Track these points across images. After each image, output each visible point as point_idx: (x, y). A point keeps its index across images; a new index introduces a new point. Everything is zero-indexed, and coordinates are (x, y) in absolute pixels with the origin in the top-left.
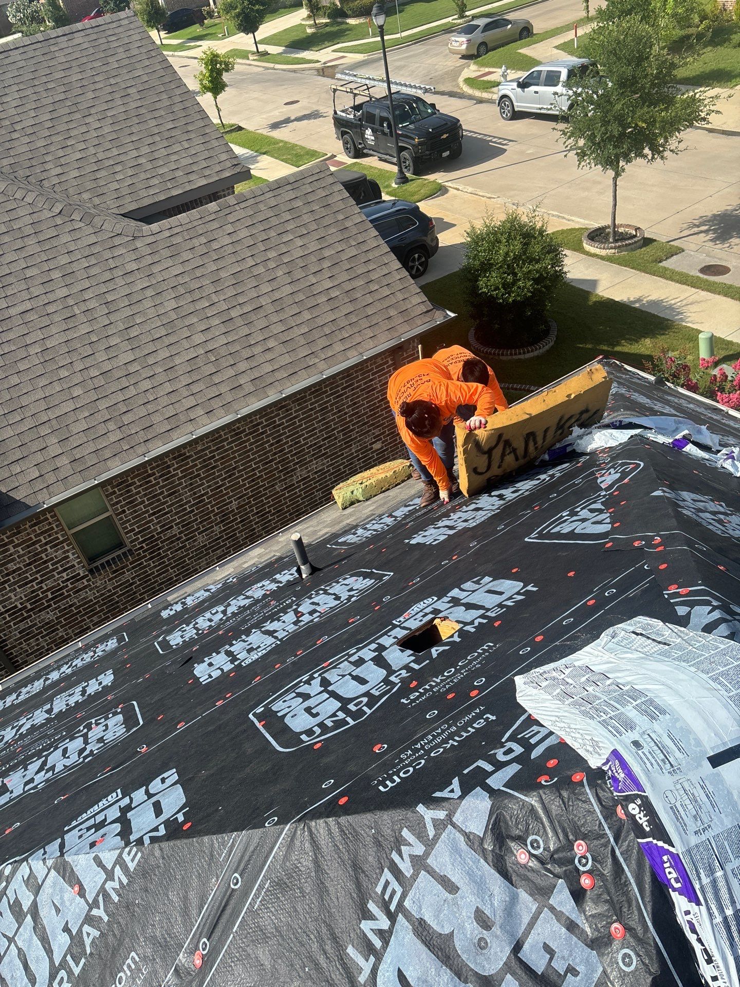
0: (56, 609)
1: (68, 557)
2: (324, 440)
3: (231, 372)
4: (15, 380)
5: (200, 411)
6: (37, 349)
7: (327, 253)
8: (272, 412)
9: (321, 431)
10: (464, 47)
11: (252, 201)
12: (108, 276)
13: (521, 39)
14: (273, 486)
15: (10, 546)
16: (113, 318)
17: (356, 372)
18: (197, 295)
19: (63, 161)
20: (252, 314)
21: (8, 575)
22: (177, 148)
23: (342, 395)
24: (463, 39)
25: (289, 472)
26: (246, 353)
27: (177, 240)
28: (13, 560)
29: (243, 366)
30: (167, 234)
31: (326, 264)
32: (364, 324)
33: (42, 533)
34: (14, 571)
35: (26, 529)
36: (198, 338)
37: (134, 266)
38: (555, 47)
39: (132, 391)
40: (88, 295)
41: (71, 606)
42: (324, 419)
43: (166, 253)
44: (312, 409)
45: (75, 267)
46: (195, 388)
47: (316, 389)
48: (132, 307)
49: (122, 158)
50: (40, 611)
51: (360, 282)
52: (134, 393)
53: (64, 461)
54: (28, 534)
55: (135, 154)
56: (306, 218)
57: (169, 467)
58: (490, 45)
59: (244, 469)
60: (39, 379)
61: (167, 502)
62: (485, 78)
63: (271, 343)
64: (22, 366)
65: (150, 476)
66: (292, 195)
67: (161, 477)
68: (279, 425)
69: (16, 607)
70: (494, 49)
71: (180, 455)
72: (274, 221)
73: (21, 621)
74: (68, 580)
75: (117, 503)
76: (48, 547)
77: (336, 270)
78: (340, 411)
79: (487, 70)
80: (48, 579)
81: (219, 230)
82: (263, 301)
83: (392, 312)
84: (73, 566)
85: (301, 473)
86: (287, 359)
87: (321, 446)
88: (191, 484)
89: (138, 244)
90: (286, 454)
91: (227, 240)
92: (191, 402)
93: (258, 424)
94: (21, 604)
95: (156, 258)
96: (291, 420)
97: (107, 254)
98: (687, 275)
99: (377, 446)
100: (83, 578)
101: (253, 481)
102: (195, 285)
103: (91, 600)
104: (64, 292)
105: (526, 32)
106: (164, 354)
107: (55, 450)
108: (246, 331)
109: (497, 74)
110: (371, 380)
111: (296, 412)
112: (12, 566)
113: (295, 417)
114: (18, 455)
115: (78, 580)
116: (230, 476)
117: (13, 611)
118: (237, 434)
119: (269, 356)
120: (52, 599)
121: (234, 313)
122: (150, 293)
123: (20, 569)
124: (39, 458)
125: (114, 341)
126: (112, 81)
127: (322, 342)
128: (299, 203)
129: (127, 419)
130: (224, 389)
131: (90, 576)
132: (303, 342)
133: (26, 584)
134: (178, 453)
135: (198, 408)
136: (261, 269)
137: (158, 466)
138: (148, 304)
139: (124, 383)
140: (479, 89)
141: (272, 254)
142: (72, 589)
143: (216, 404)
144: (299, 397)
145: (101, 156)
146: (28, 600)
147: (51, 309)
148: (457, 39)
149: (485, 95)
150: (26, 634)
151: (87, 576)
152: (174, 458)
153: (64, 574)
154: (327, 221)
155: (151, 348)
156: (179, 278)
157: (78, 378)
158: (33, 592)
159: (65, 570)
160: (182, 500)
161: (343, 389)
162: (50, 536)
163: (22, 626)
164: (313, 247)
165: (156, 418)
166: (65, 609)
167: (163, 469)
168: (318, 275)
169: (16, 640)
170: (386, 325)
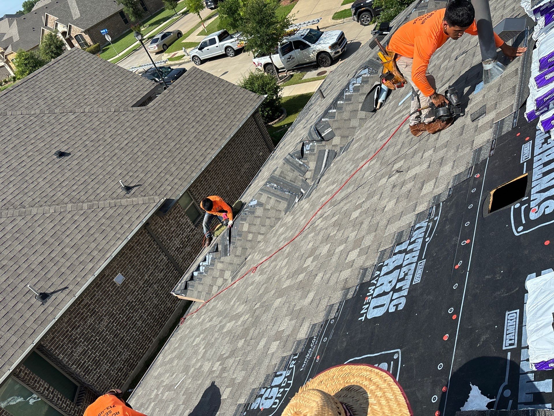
0: (190, 245)
1: (187, 221)
2: (245, 155)
3: (210, 136)
4: (140, 165)
5: (209, 150)
6: (139, 153)
7: (214, 92)
8: (227, 147)
9: (243, 152)
10: (157, 48)
11: (178, 86)
12: (146, 124)
13: (179, 38)
14: (237, 177)
15: (170, 220)
16: (159, 135)
17: (245, 126)
18: (182, 118)
19: (88, 103)
20: (204, 117)
21: (172, 233)
22: (128, 85)
23: (244, 136)
24: (155, 45)
25: (239, 170)
26: (211, 129)
27: (162, 105)
28: (172, 226)
29: (213, 133)
30: (157, 104)
31: (217, 95)
32: (242, 107)
33: (178, 212)
34: (174, 231)
35: (173, 212)
36: (192, 130)
37: (153, 118)
38: (197, 35)
39: (183, 153)
40: (144, 131)
41: (194, 243)
42: (243, 146)
43: (161, 110)
44: (238, 143)
45: (133, 125)
46: (203, 144)
47: (236, 135)
48: (163, 129)
49: (110, 95)
50: (185, 247)
51: (231, 97)
52: (184, 153)
53: (176, 180)
54: (174, 214)
55: (114, 92)
56: (200, 84)
57: (206, 176)
58: (167, 45)
59: (227, 172)
60: (148, 161)
61: (209, 191)
62: (176, 56)
63: (217, 123)
64: (139, 160)
65: (202, 181)
66: (190, 79)
67: (205, 181)
68: (231, 152)
69: (178, 247)
70: (170, 45)
71: (208, 171)
72: (190, 89)
73: (181, 253)
74: (190, 231)
75: (196, 194)
76: (181, 218)
77: (221, 96)
78: (246, 142)
79: (173, 53)
80: (184, 232)
81: (174, 97)
82: (205, 112)
83: (248, 101)
84: (190, 225)
85: (243, 170)
86: (225, 126)
87: (245, 158)
88: (214, 182)
89: (150, 110)
90: (236, 163)
91: (179, 100)
92: (204, 149)
93: (225, 153)
94: (179, 245)
95: (159, 113)
96: (234, 149)
97: (141, 117)
98: (314, 78)
99: (261, 154)
100: (194, 230)
101: (231, 176)
102: (179, 116)
103: (199, 239)
104: (135, 134)
105: (179, 34)
106: (185, 138)
107: (171, 179)
108: (206, 123)
109: (180, 53)
110: (251, 128)
111: (234, 145)
112: (172, 229)
113: (235, 148)
114: (159, 185)
115: (193, 231)
116: (224, 176)
117: (177, 249)
118: (221, 158)
119: (219, 127)
120: (188, 241)
121: (198, 119)
122: (165, 123)
123: (175, 230)
124: (167, 183)
125: (165, 141)
126: (87, 72)
127: (233, 117)
128: (194, 81)
129: (188, 161)
130: (212, 141)
131: (196, 228)
132: (226, 119)
133: (178, 236)
134: (207, 170)
135: (208, 149)
136: (196, 104)
137: (203, 176)
138: (167, 126)
139: (178, 151)
140: (176, 60)
141: (197, 98)
142: (192, 235)
143: (213, 146)
144: (232, 140)
145: (102, 97)
146: (181, 243)
147: (135, 140)
148: (152, 46)
149: (181, 61)
150: (184, 259)
151: (195, 228)
152: (206, 172)
153: (188, 229)
154: (208, 82)
155: (179, 139)
156: (172, 115)
157: (161, 156)
158: (181, 239)
159: (188, 227)
160: (213, 189)
161: (244, 133)
162: (180, 213)
163: (182, 256)
164: (209, 92)
165: (197, 157)
166: (192, 245)
167: (204, 177)
168: (216, 99)
169: (181, 263)
170: (249, 105)
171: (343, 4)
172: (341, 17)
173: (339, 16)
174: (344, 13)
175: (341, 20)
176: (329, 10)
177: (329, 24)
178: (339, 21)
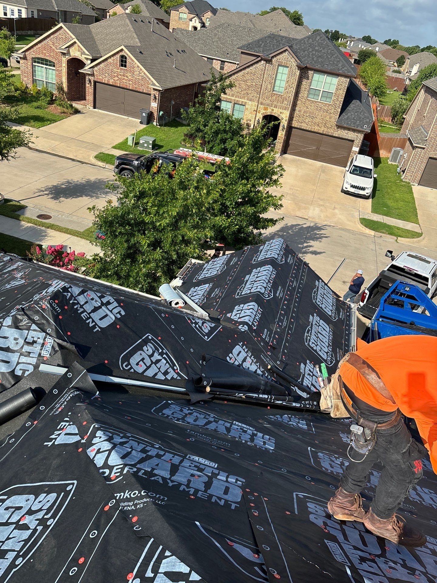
98: (32, 219)
171: (114, 147)
172: (105, 161)
173: (103, 157)
174: (110, 157)
175: (103, 164)
176: (96, 145)
177: (89, 160)
178: (101, 164)
